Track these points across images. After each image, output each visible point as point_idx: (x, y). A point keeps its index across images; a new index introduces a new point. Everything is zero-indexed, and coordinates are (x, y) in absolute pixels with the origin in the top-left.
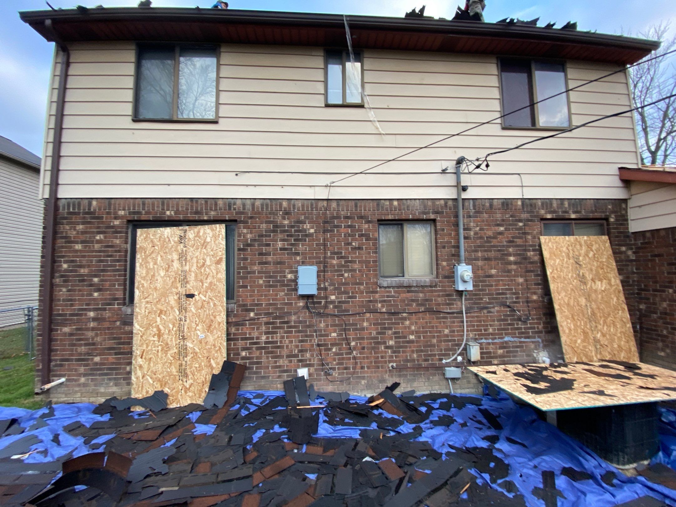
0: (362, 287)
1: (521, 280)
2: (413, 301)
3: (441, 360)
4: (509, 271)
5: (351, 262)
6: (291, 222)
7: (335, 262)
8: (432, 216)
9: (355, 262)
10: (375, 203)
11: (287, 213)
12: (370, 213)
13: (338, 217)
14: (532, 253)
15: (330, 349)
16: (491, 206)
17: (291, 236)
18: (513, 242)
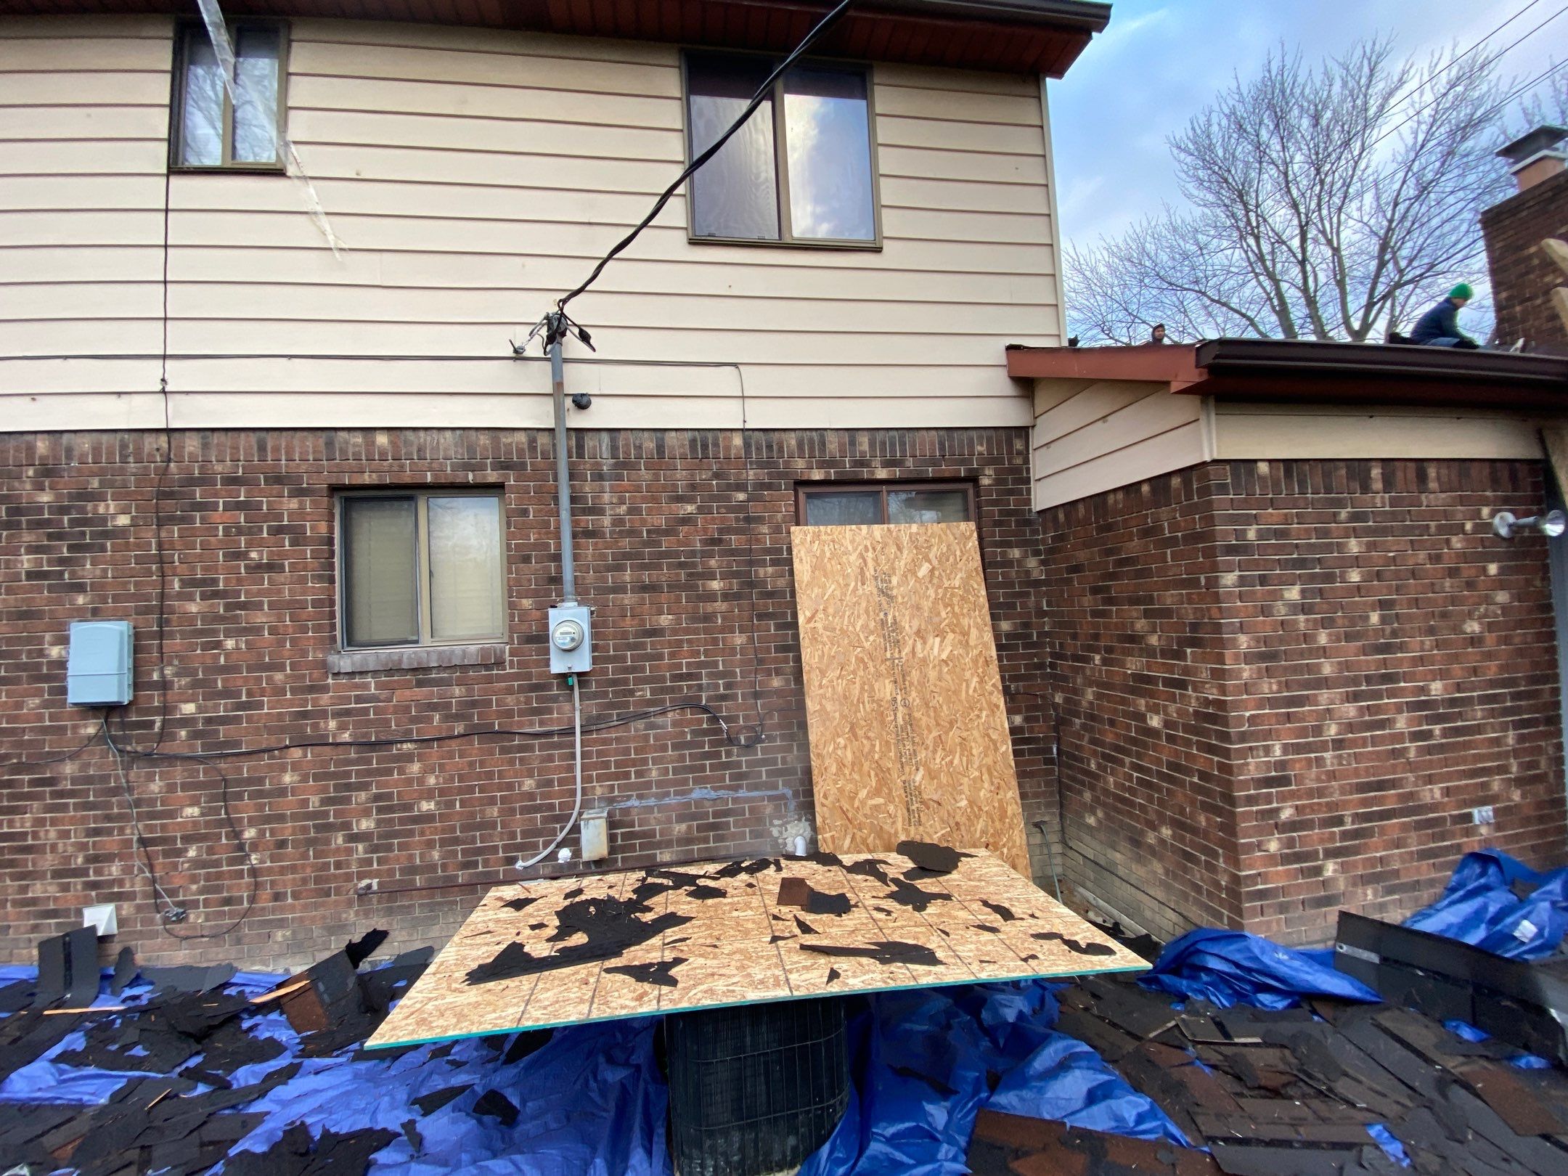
0: (279, 677)
1: (739, 639)
2: (433, 707)
3: (512, 861)
4: (708, 618)
5: (244, 606)
6: (59, 497)
7: (193, 608)
8: (492, 476)
9: (259, 606)
10: (322, 439)
11: (48, 472)
12: (304, 467)
13: (205, 480)
14: (770, 570)
15: (180, 853)
16: (660, 448)
17: (60, 536)
18: (718, 542)
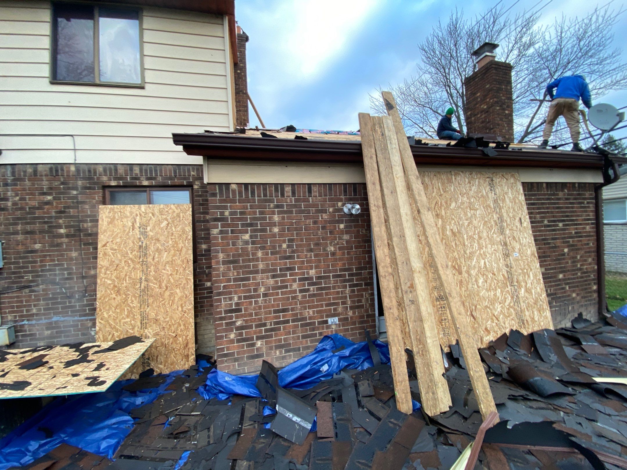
1: (74, 254)
4: (59, 245)
16: (35, 172)
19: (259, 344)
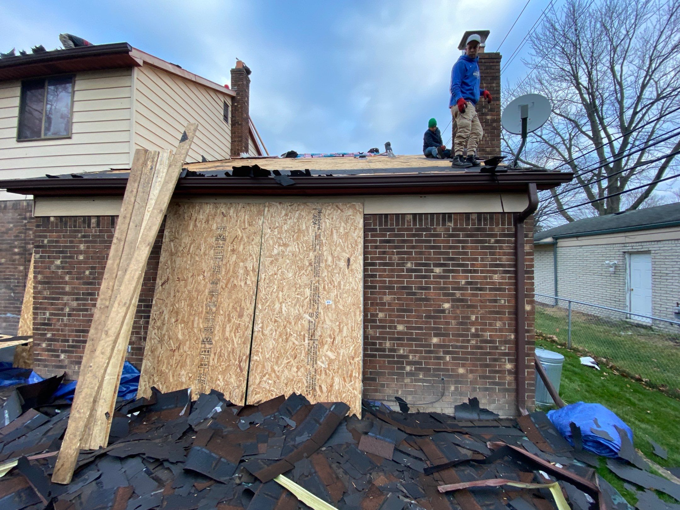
4: (14, 260)
18: (18, 236)
19: (62, 356)
